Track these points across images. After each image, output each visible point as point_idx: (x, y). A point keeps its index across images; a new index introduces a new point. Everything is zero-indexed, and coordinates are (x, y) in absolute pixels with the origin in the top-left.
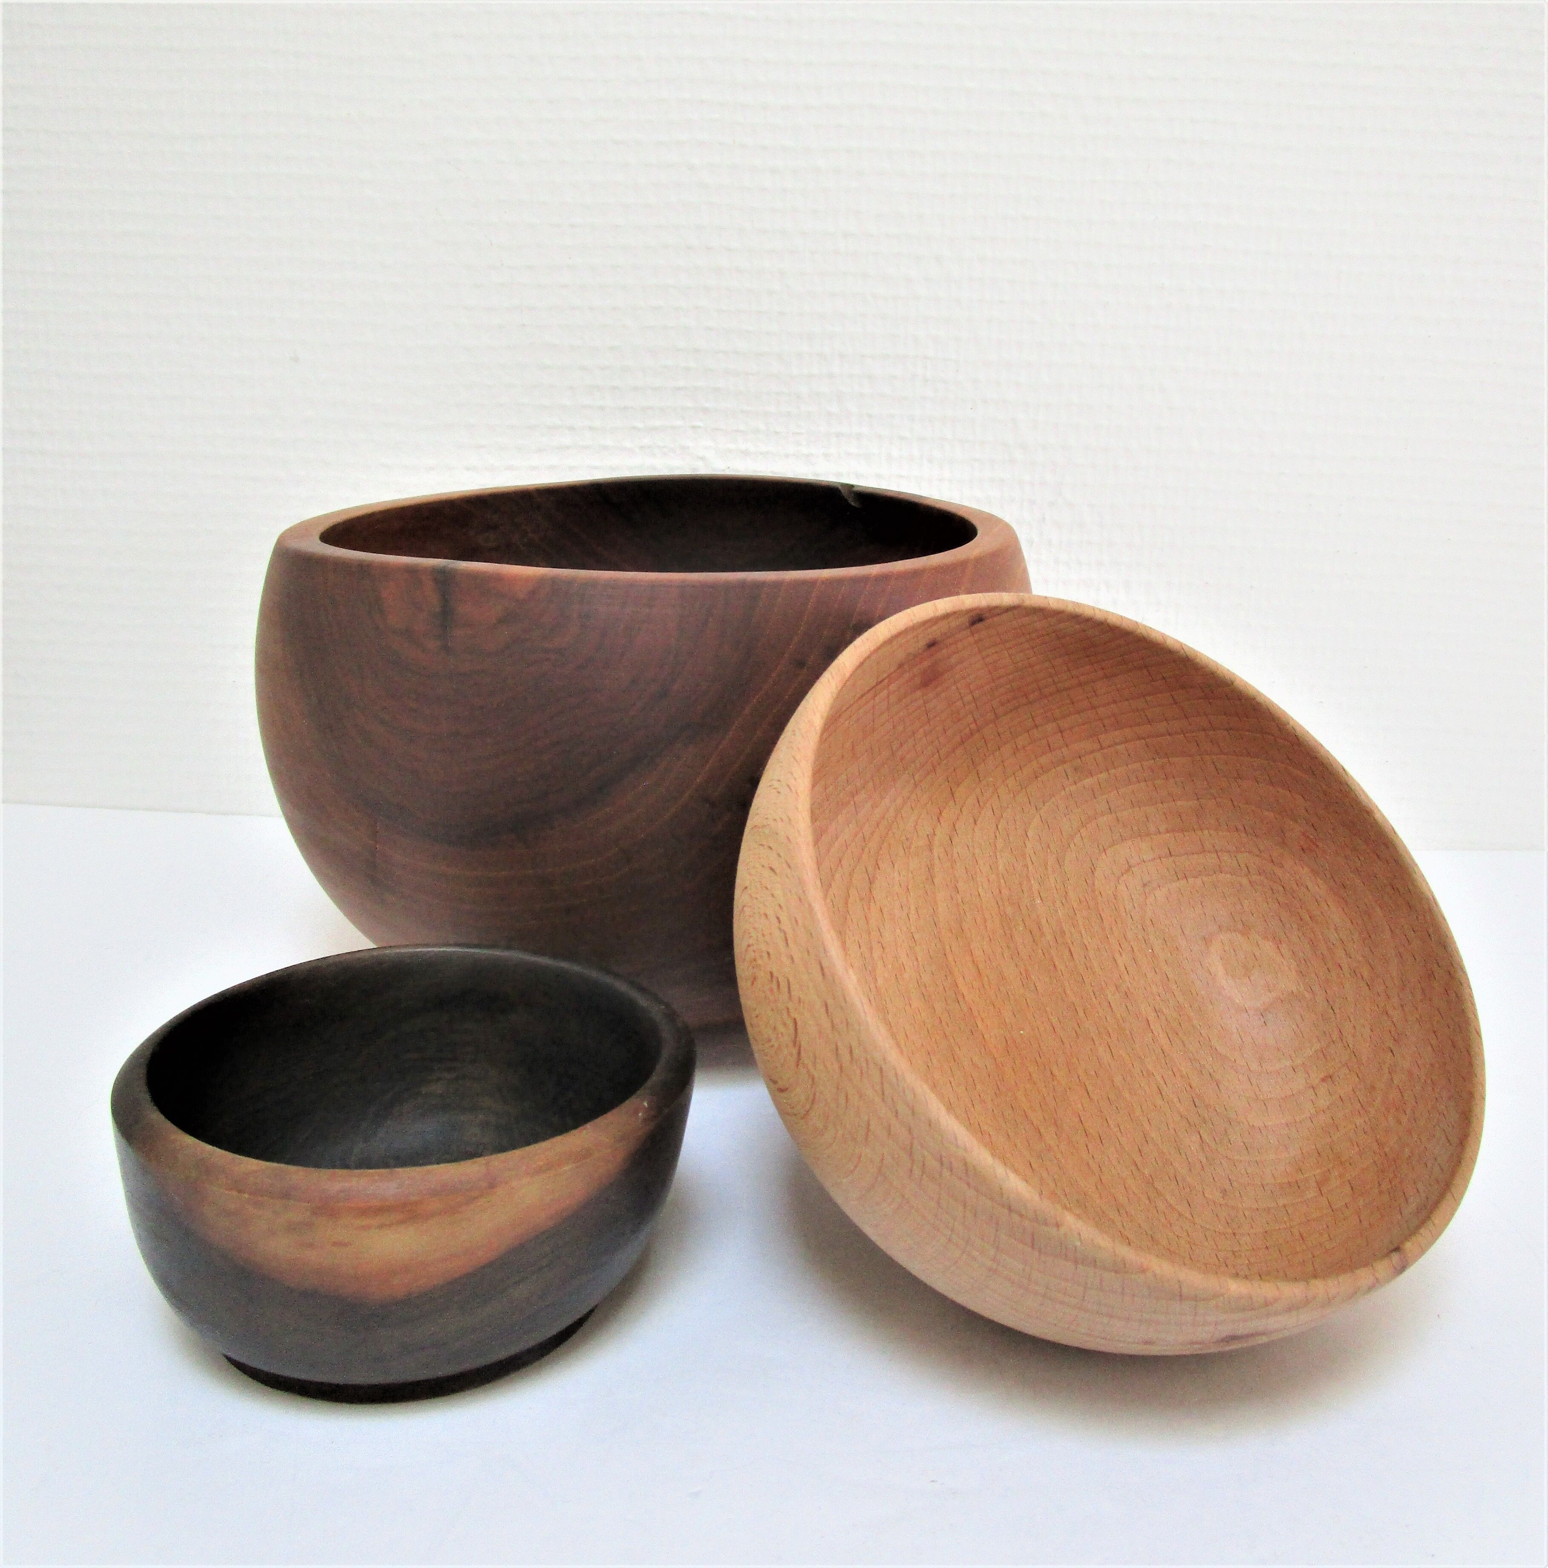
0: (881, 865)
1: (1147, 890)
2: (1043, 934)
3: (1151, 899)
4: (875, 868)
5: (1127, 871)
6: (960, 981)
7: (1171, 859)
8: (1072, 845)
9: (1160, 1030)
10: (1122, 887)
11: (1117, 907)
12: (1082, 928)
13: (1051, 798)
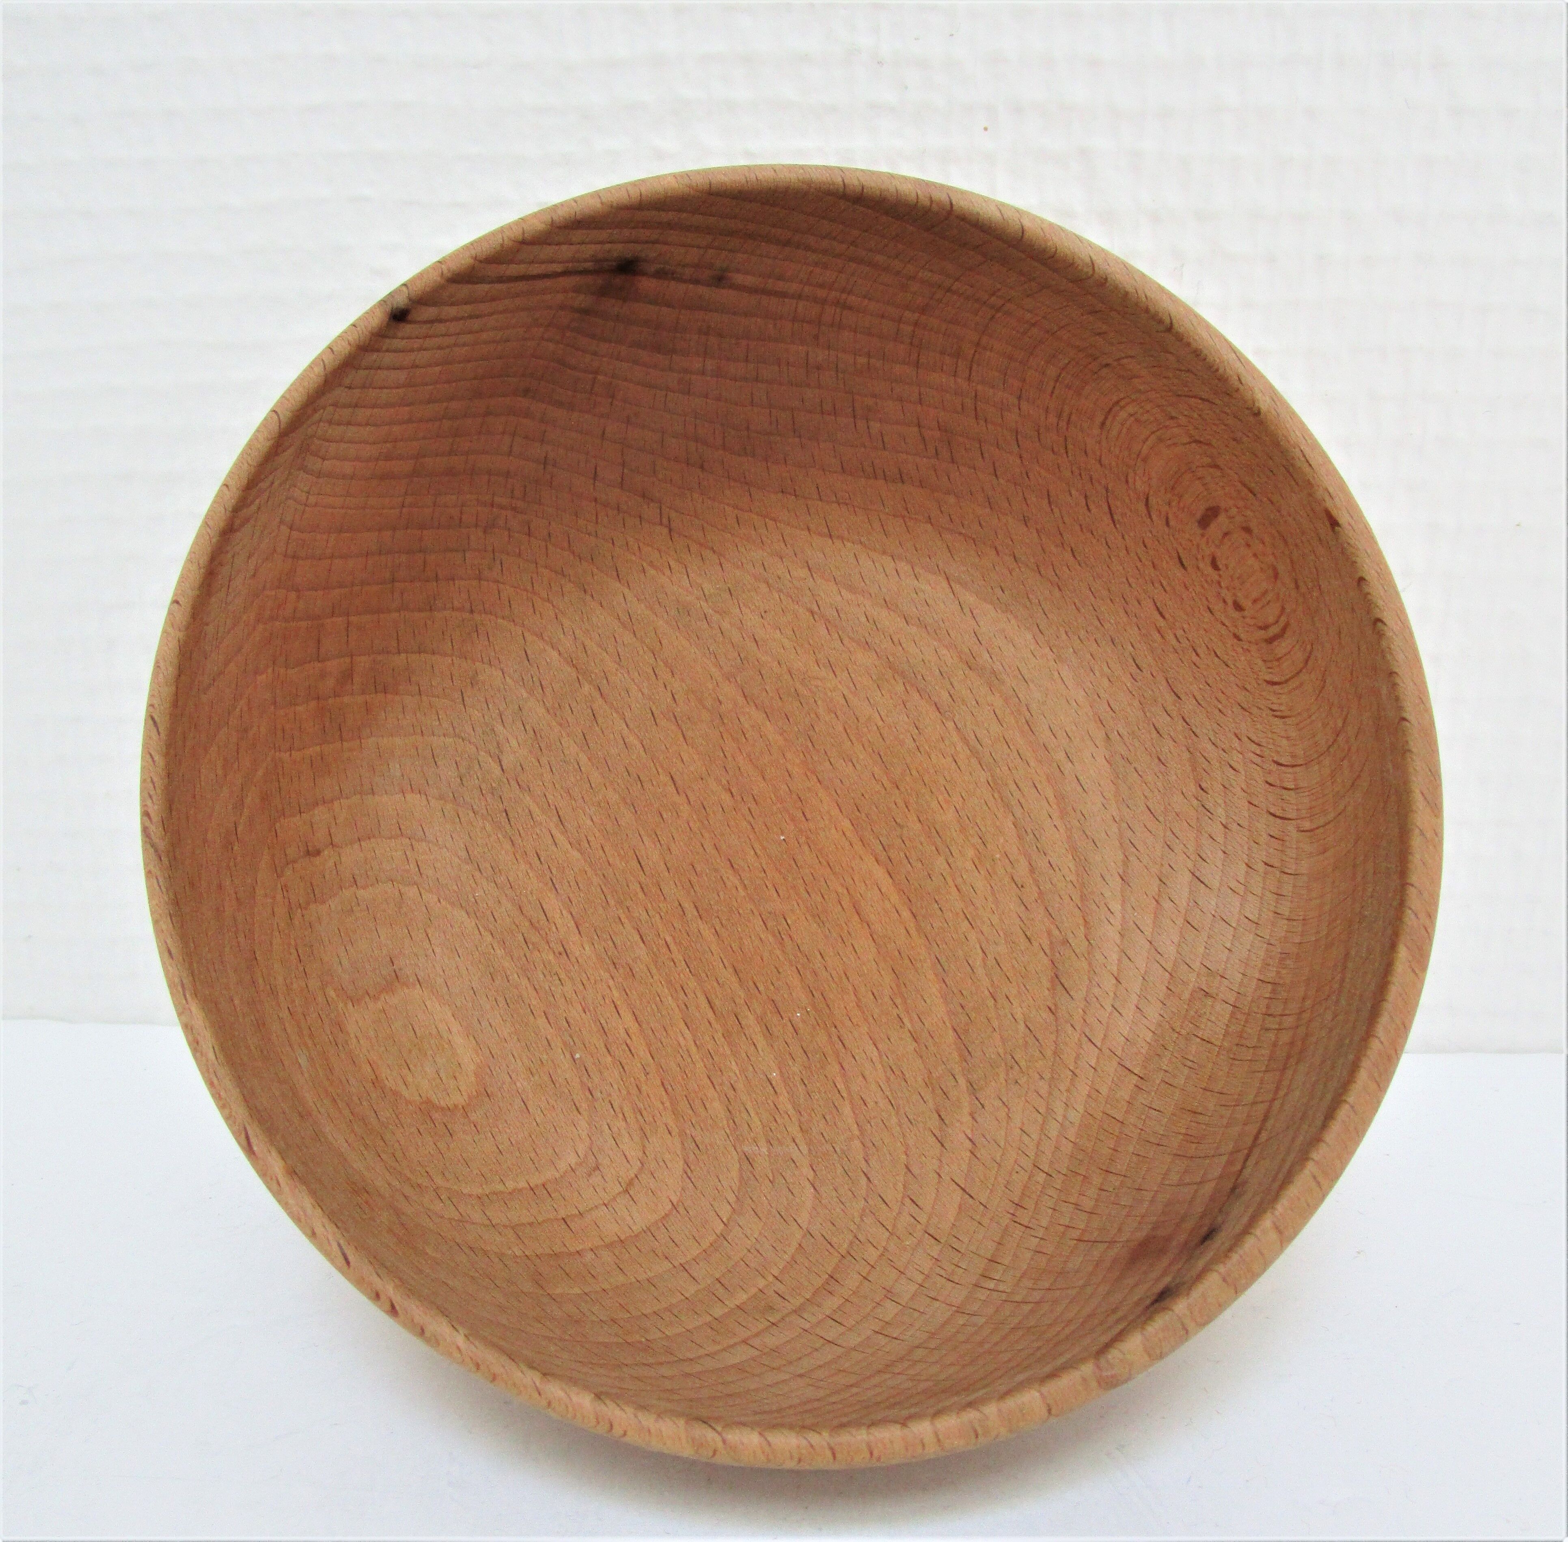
0: (1045, 1014)
1: (591, 1160)
2: (760, 1019)
3: (582, 1149)
4: (1056, 1005)
5: (630, 1183)
6: (886, 883)
7: (562, 1213)
8: (732, 1198)
9: (559, 922)
10: (634, 1153)
11: (639, 1117)
12: (696, 1057)
13: (793, 1258)
